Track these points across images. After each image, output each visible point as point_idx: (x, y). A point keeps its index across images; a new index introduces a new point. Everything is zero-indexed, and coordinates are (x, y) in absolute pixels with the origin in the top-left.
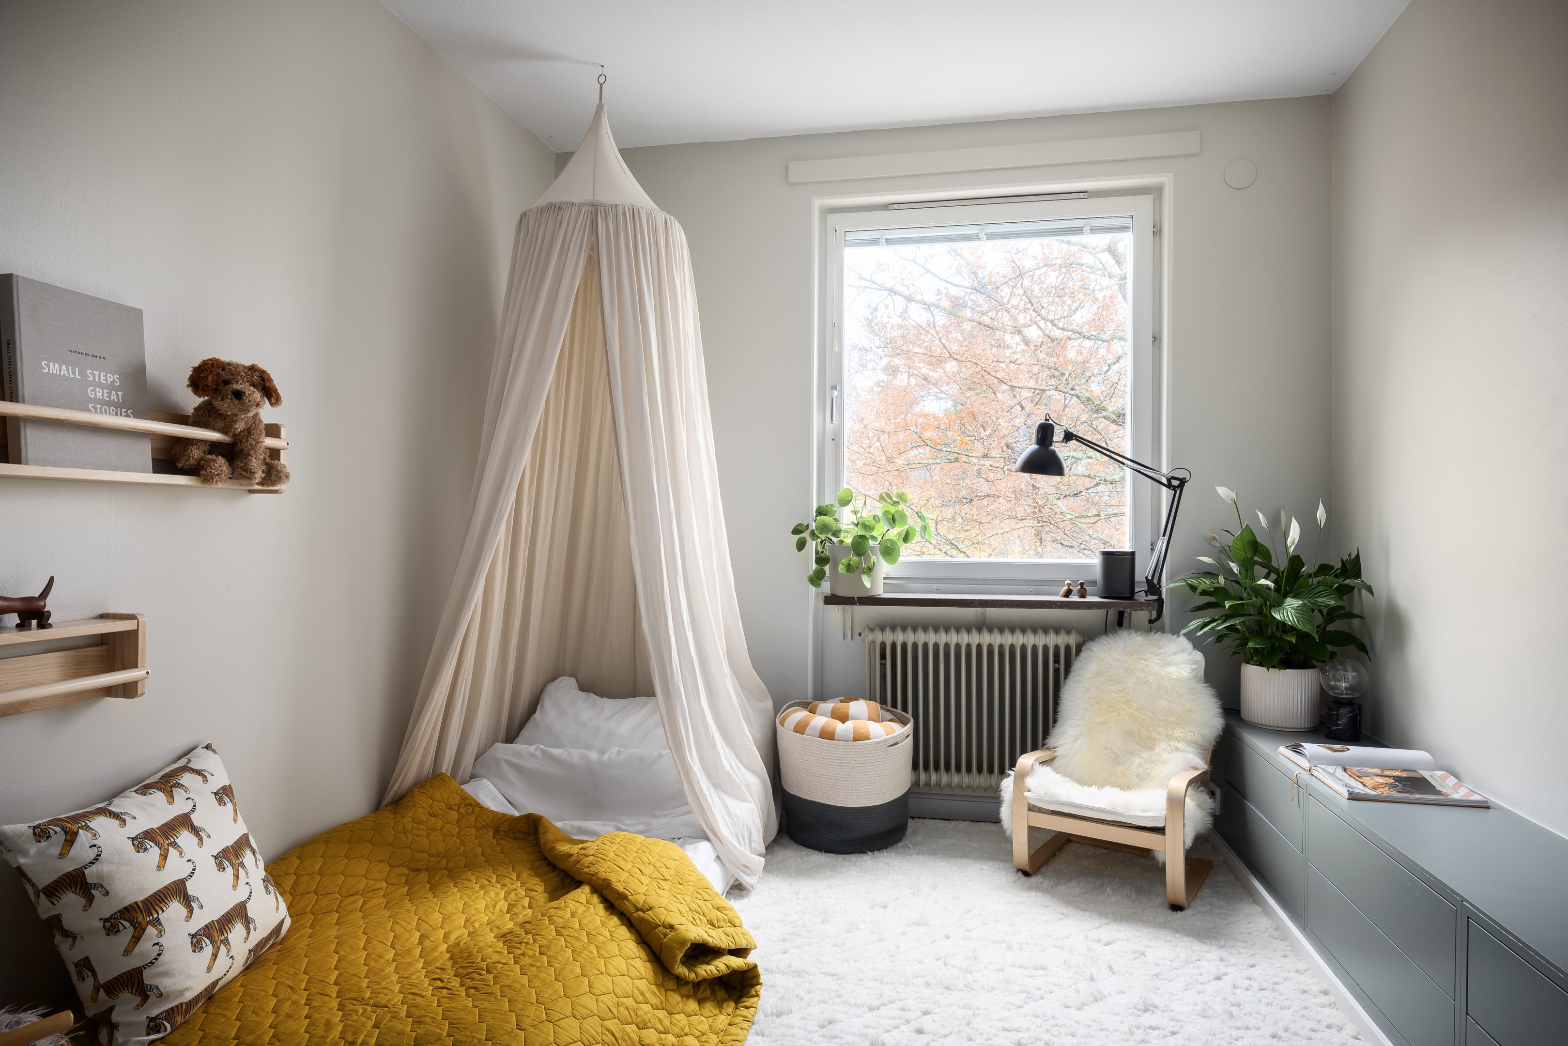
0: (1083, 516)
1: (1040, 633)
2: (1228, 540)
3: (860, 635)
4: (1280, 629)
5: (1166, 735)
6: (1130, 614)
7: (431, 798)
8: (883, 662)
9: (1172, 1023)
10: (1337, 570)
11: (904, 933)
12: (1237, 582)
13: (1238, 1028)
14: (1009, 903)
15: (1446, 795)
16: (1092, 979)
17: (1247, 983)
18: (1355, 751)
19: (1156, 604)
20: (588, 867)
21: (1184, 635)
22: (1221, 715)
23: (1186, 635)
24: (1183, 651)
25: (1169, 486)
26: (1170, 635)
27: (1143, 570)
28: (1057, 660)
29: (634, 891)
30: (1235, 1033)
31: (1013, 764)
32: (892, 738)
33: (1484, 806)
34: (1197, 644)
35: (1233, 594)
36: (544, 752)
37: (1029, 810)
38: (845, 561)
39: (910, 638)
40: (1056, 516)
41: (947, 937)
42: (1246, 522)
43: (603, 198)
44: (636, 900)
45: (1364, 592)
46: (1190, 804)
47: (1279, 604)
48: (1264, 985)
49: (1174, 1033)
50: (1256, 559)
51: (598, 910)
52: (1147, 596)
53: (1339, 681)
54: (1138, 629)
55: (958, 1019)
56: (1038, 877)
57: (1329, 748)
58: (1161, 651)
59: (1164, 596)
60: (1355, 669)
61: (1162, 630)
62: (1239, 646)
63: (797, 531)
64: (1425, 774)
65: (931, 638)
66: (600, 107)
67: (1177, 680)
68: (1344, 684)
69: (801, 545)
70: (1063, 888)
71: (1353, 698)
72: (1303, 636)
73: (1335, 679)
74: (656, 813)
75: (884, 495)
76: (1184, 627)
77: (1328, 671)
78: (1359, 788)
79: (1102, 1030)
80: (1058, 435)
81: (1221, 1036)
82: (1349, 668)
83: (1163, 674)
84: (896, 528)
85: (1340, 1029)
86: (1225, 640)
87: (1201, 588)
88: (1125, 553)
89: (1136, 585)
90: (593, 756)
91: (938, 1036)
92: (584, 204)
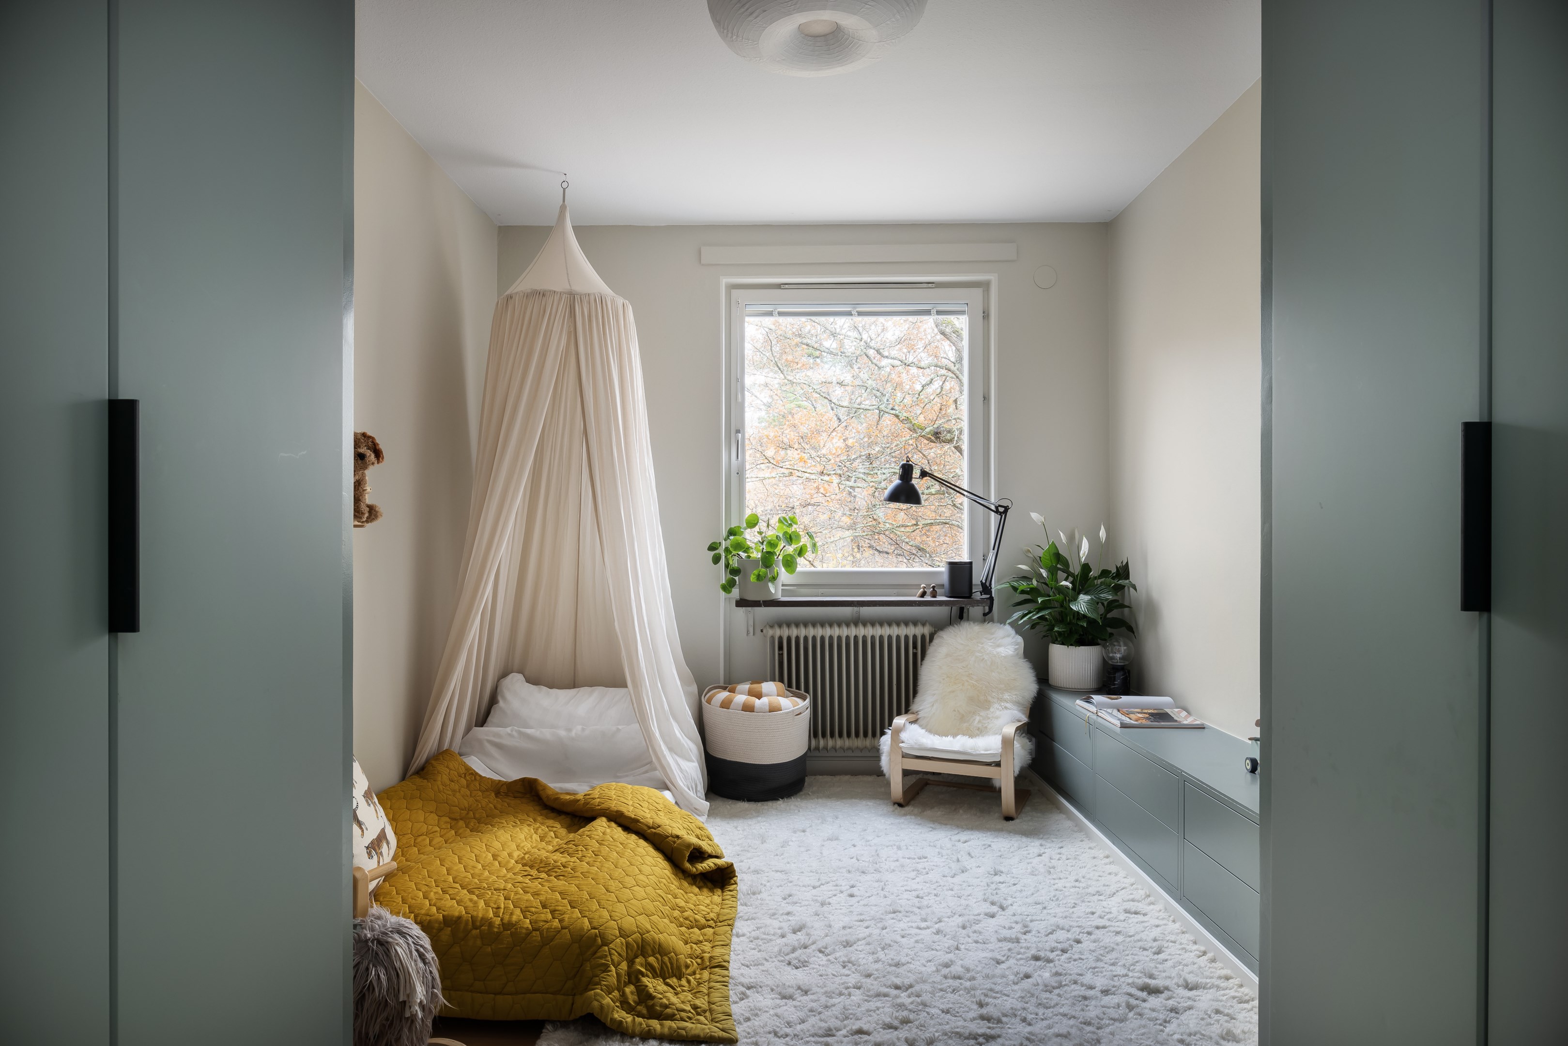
0: (903, 526)
1: (903, 626)
2: (1040, 553)
3: (762, 631)
4: (1076, 618)
5: (998, 698)
6: (968, 609)
7: (447, 767)
8: (781, 652)
9: (1013, 880)
10: (1114, 573)
11: (823, 846)
12: (1046, 584)
13: (1054, 879)
14: (892, 824)
15: (1180, 722)
16: (958, 861)
17: (1058, 856)
18: (1125, 699)
19: (989, 601)
20: (598, 806)
21: (1009, 624)
22: (1036, 682)
23: (1011, 624)
24: (1008, 636)
25: (997, 512)
26: (999, 624)
27: (979, 576)
28: (915, 647)
29: (643, 816)
30: (1052, 882)
31: (890, 724)
32: (797, 709)
33: (1202, 727)
34: (1018, 630)
35: (1043, 592)
36: (520, 733)
37: (903, 757)
38: (756, 572)
39: (802, 632)
40: (880, 526)
41: (854, 846)
42: (1052, 540)
43: (578, 288)
44: (647, 822)
45: (1131, 589)
46: (1017, 745)
47: (1075, 599)
48: (1069, 857)
49: (1014, 885)
50: (1059, 566)
51: (618, 833)
52: (981, 595)
53: (1115, 653)
54: (975, 621)
55: (875, 888)
56: (910, 807)
57: (1109, 698)
58: (993, 636)
59: (993, 596)
60: (1125, 645)
61: (992, 620)
62: (1048, 631)
63: (712, 548)
64: (1168, 711)
65: (819, 632)
66: (563, 208)
67: (1005, 657)
68: (1118, 656)
69: (716, 560)
70: (929, 813)
71: (1124, 665)
72: (1091, 622)
73: (1113, 652)
74: (618, 775)
75: (782, 519)
76: (1009, 618)
77: (1108, 646)
78: (1127, 720)
79: (969, 886)
80: (916, 473)
81: (1044, 883)
82: (1122, 643)
83: (995, 653)
84: (792, 546)
85: (1116, 875)
86: (1038, 627)
87: (1021, 588)
88: (965, 563)
89: (973, 587)
90: (562, 733)
91: (864, 897)
92: (564, 293)
